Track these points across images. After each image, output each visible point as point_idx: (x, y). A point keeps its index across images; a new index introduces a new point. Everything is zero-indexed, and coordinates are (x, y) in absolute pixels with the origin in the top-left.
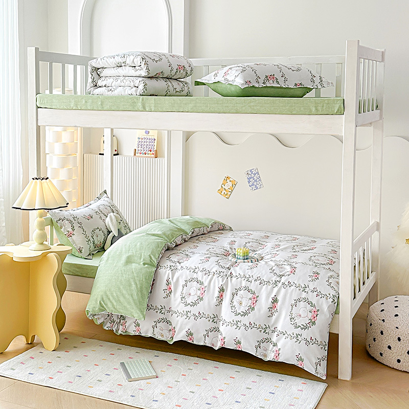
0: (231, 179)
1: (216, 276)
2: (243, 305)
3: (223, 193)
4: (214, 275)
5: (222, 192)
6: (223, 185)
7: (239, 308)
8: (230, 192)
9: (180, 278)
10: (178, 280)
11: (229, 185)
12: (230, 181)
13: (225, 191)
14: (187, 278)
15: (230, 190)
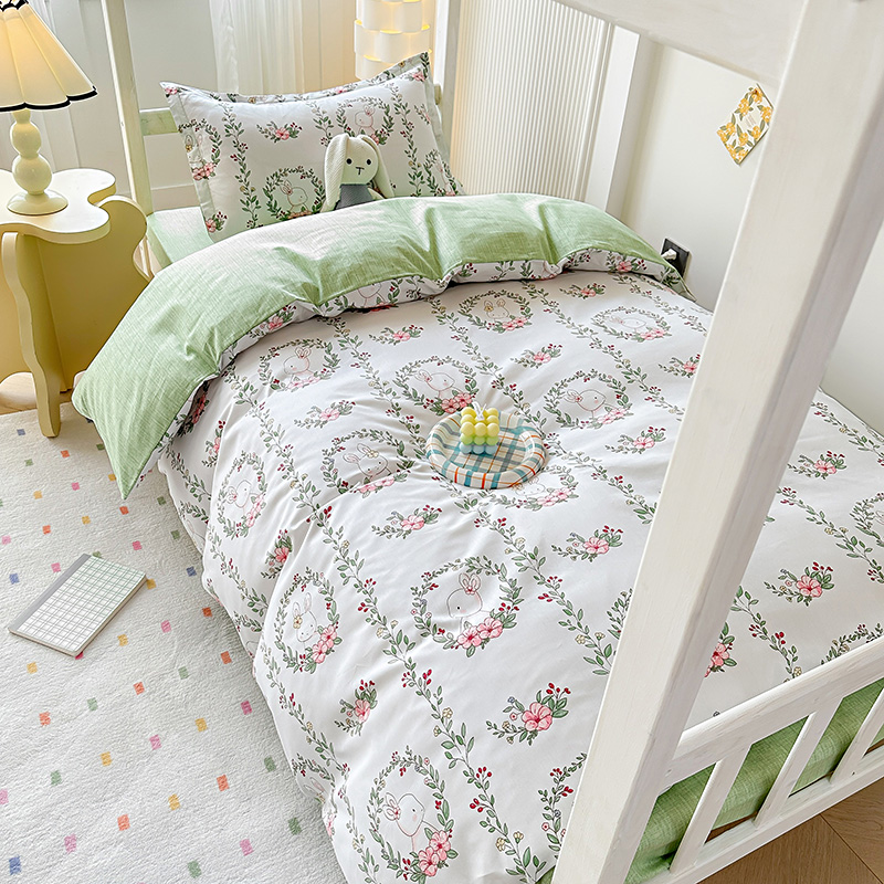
0: (765, 103)
1: (294, 492)
2: (300, 631)
3: (730, 142)
4: (292, 486)
5: (728, 137)
6: (737, 116)
7: (290, 634)
8: (749, 143)
9: (239, 436)
10: (233, 440)
11: (752, 120)
12: (760, 107)
13: (736, 137)
14: (248, 447)
15: (752, 139)
